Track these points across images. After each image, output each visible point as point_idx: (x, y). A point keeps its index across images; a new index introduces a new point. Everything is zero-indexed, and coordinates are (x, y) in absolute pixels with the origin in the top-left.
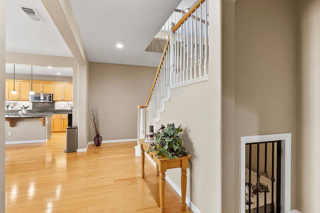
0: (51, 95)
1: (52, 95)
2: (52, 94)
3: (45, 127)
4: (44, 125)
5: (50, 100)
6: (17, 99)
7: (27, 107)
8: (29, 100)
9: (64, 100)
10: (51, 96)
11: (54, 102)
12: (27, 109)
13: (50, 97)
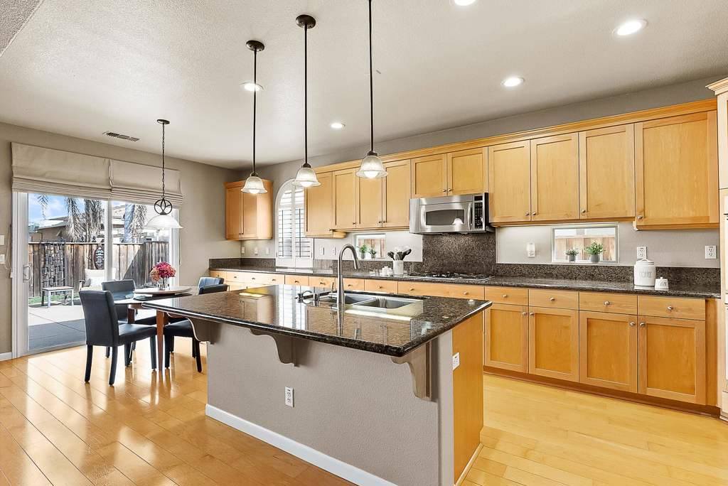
0: (480, 198)
1: (483, 201)
2: (487, 195)
3: (435, 405)
4: (431, 389)
5: (478, 225)
6: (379, 225)
7: (405, 254)
8: (407, 228)
9: (537, 218)
10: (481, 205)
11: (492, 230)
12: (407, 259)
13: (478, 207)
